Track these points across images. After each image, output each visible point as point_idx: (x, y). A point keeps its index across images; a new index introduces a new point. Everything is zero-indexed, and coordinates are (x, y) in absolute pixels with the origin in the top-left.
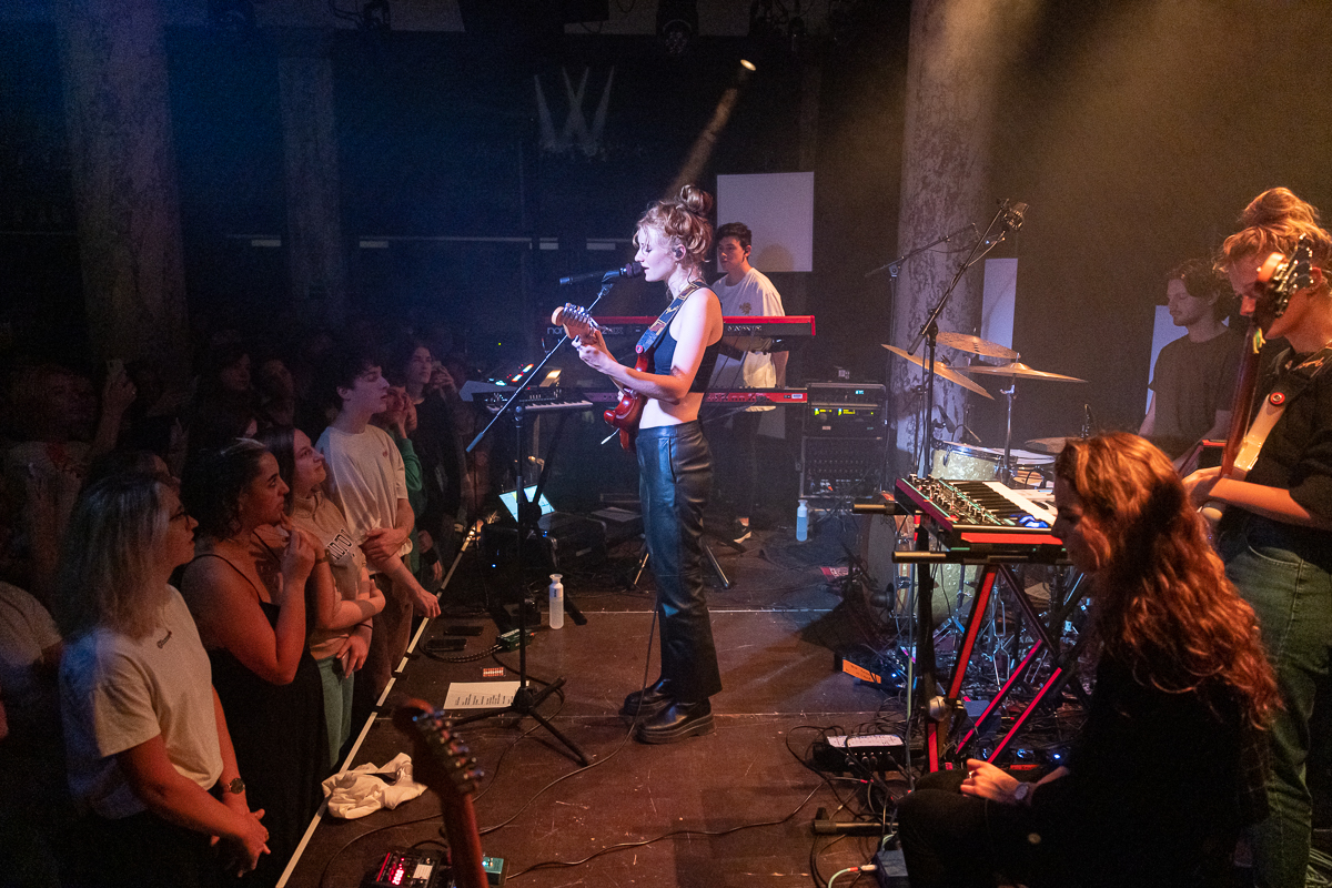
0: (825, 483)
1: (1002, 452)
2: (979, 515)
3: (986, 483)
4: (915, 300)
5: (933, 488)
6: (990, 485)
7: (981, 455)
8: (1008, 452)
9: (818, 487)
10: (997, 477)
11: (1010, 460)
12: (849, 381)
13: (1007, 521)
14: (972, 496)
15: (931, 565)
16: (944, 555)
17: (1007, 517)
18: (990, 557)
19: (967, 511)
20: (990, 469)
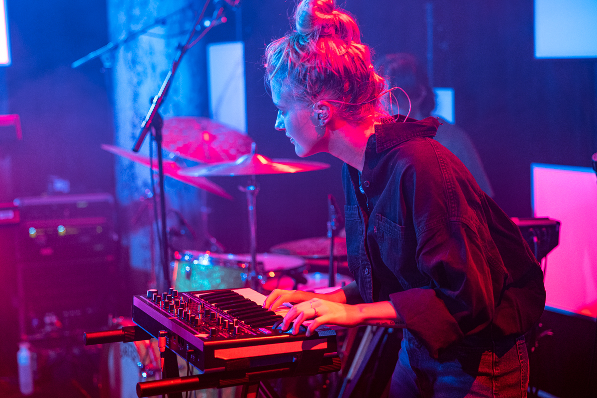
0: (50, 319)
1: (248, 258)
2: (231, 327)
3: (235, 291)
4: (136, 96)
5: (177, 303)
6: (241, 292)
7: (226, 263)
8: (254, 258)
9: (42, 324)
10: (247, 285)
11: (258, 267)
12: (70, 193)
13: (262, 330)
14: (221, 307)
15: (184, 393)
16: (197, 380)
17: (262, 326)
18: (248, 374)
19: (218, 324)
20: (238, 278)
